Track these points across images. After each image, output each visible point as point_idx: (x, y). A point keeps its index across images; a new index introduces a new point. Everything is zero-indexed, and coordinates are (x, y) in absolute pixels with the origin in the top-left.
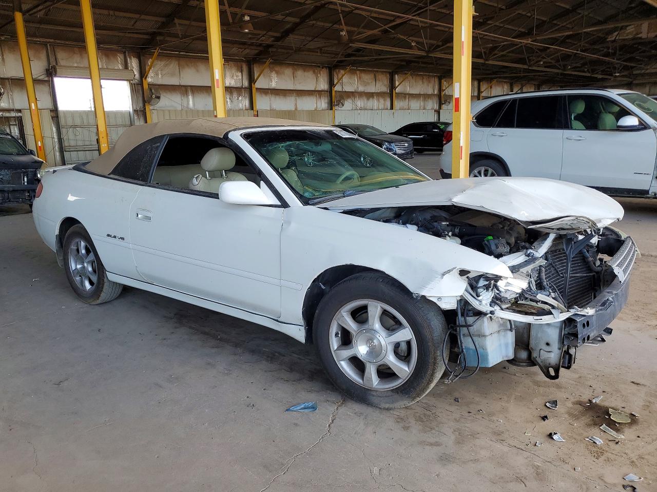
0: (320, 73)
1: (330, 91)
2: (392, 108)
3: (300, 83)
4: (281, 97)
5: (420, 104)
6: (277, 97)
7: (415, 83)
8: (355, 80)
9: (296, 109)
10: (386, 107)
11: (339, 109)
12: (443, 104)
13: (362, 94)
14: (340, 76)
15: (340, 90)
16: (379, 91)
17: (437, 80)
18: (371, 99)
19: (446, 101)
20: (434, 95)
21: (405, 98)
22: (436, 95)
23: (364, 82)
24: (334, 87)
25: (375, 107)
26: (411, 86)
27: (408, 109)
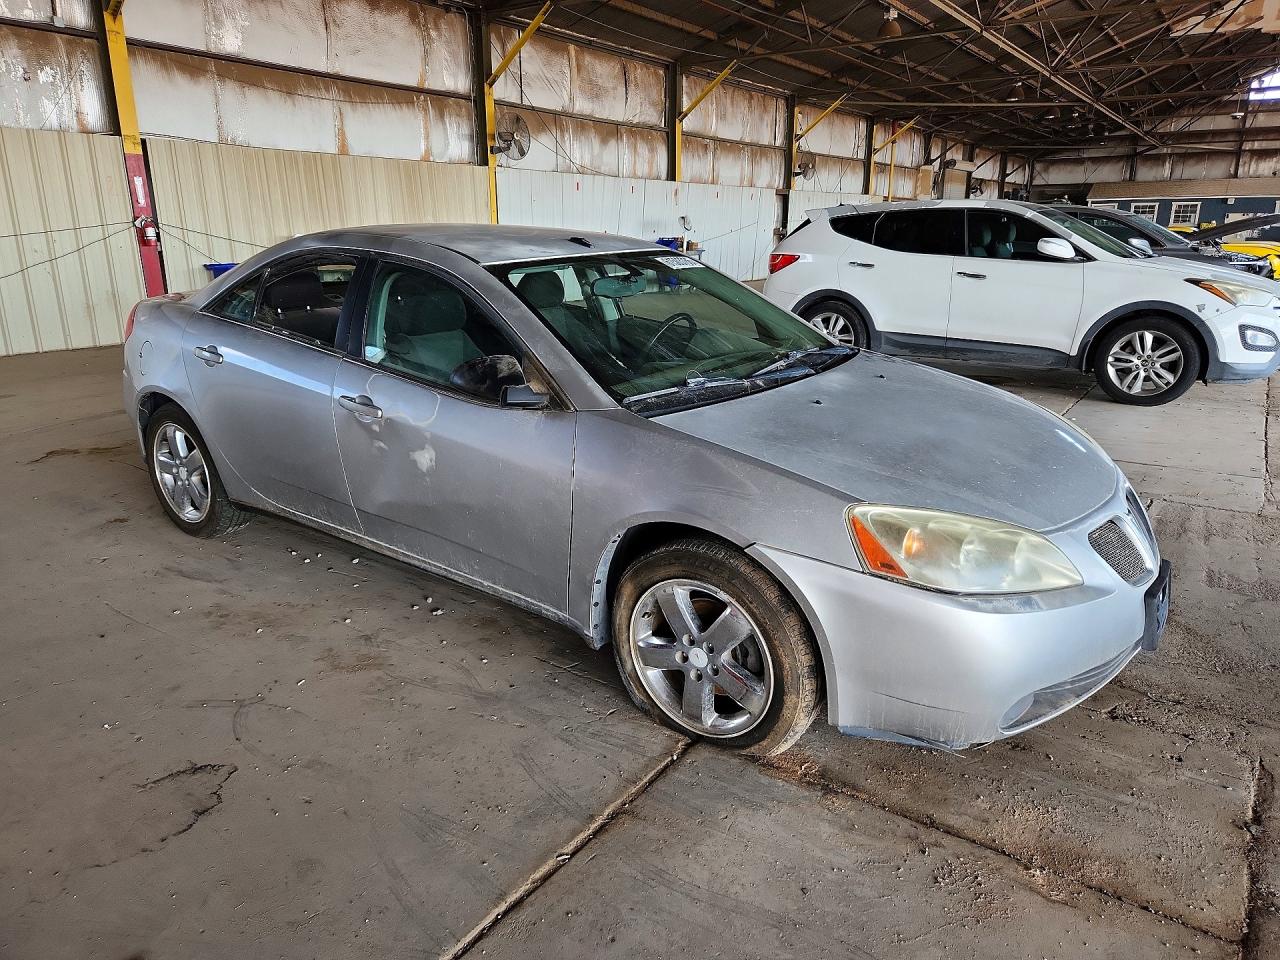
0: (437, 27)
1: (478, 99)
2: (672, 176)
3: (356, 52)
4: (270, 93)
5: (742, 168)
7: (730, 110)
8: (563, 72)
9: (343, 150)
10: (654, 173)
11: (512, 163)
12: (798, 174)
13: (585, 124)
14: (510, 47)
15: (514, 98)
16: (635, 120)
17: (782, 103)
18: (613, 143)
19: (802, 167)
20: (775, 148)
21: (706, 147)
22: (778, 148)
23: (591, 82)
24: (491, 85)
25: (626, 169)
26: (722, 117)
27: (713, 183)
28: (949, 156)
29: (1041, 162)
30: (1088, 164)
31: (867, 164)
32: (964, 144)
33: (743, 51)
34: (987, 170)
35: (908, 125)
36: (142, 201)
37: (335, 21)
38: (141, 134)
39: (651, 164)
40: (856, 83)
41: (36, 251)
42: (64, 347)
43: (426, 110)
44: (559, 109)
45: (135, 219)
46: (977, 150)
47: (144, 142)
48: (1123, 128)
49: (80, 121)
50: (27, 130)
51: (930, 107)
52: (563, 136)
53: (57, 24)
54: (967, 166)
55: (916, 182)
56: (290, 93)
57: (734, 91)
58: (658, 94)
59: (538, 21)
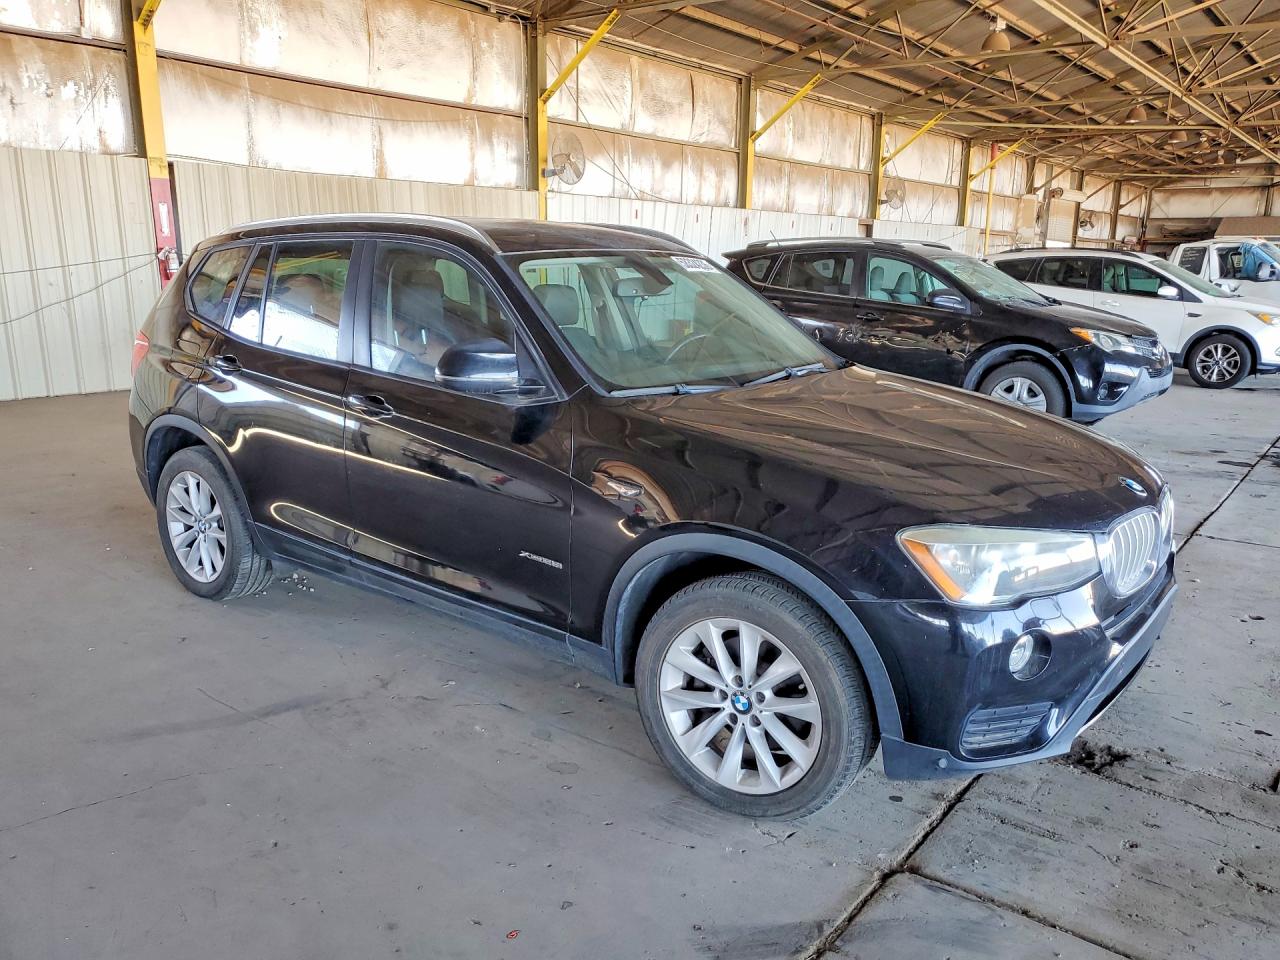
0: (488, 38)
1: (531, 119)
2: (743, 206)
3: (400, 65)
4: (306, 111)
5: (821, 196)
6: (287, 113)
7: (808, 128)
8: (624, 87)
9: (381, 173)
10: (722, 197)
11: (565, 187)
12: (883, 202)
13: (646, 144)
14: (568, 60)
15: (568, 114)
16: (702, 140)
17: (867, 123)
18: (676, 166)
19: (891, 194)
20: (857, 172)
21: (780, 168)
22: (863, 173)
23: (654, 98)
24: (545, 102)
25: (690, 195)
26: (799, 137)
27: (788, 211)
28: (1055, 185)
29: (1160, 191)
30: (1215, 195)
31: (962, 193)
32: (1073, 171)
33: (828, 65)
34: (1098, 200)
35: (1010, 149)
36: (166, 230)
37: (378, 32)
38: (170, 155)
39: (718, 189)
40: (953, 101)
41: (51, 284)
42: (76, 391)
43: (472, 131)
44: (618, 126)
45: (159, 250)
46: (1087, 178)
47: (171, 165)
48: (1258, 153)
49: (102, 142)
50: (48, 151)
51: (1036, 129)
52: (621, 158)
53: (84, 36)
54: (1077, 196)
55: (1017, 214)
56: (326, 111)
57: (813, 108)
58: (729, 109)
59: (603, 31)
